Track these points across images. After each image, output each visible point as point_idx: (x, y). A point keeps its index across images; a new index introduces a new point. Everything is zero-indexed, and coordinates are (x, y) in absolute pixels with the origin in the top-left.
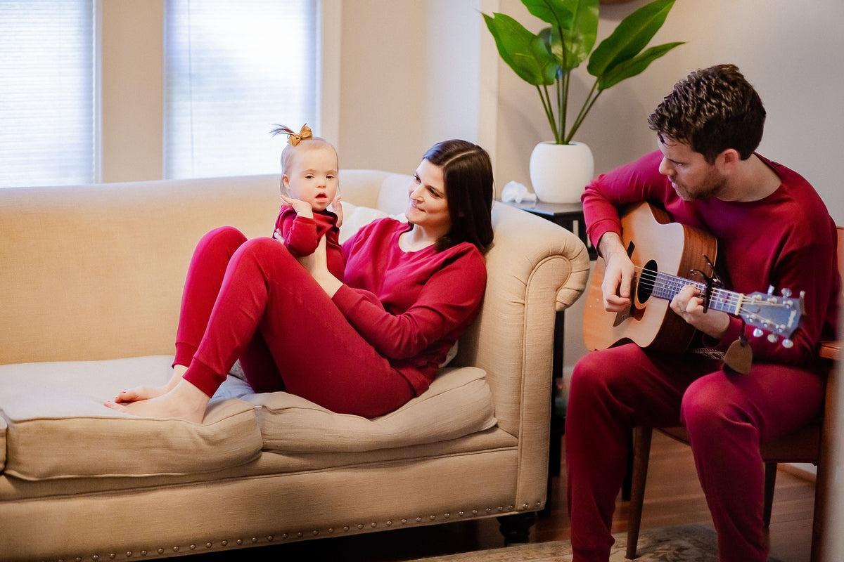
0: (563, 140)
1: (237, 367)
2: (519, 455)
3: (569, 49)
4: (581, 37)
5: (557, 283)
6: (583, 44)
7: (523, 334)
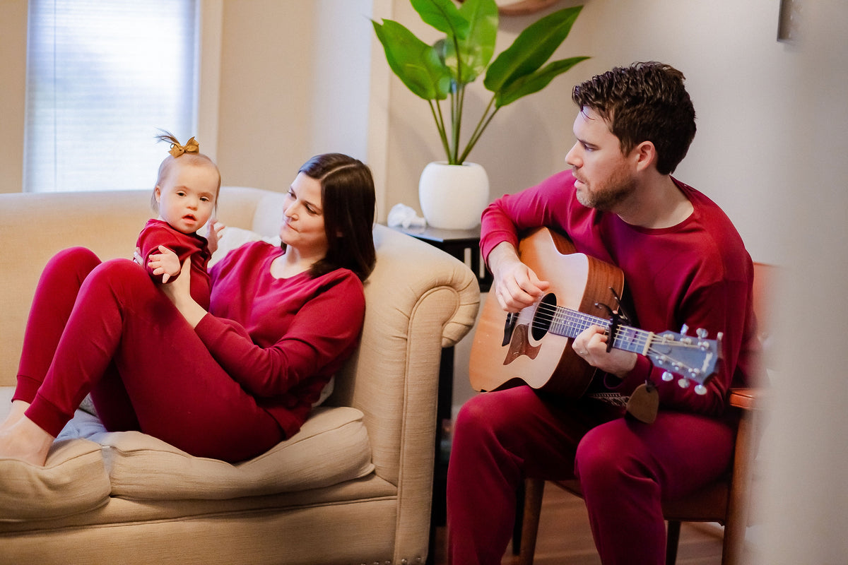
0: (457, 160)
2: (399, 505)
3: (465, 61)
4: (478, 49)
5: (444, 316)
6: (479, 56)
7: (405, 372)
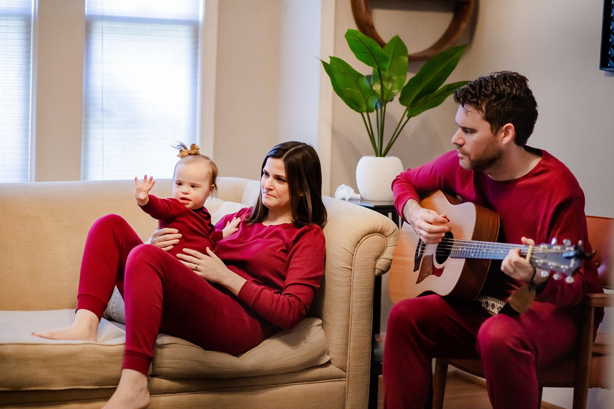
0: (381, 152)
2: (347, 385)
3: (386, 87)
4: (395, 78)
5: (376, 254)
6: (396, 83)
7: (350, 293)
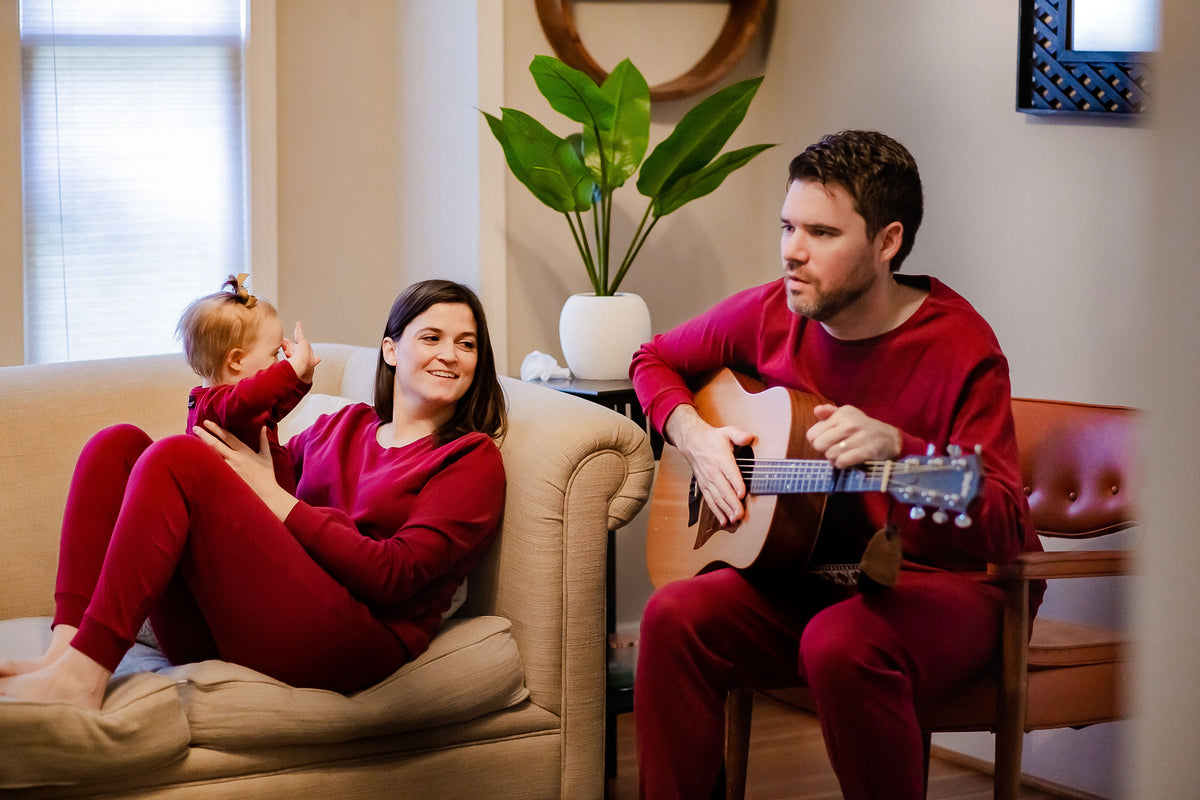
0: (606, 290)
1: (146, 629)
2: (563, 741)
3: (610, 160)
4: (626, 142)
5: (609, 489)
6: (629, 152)
7: (562, 564)
